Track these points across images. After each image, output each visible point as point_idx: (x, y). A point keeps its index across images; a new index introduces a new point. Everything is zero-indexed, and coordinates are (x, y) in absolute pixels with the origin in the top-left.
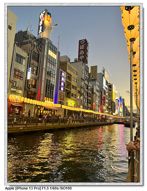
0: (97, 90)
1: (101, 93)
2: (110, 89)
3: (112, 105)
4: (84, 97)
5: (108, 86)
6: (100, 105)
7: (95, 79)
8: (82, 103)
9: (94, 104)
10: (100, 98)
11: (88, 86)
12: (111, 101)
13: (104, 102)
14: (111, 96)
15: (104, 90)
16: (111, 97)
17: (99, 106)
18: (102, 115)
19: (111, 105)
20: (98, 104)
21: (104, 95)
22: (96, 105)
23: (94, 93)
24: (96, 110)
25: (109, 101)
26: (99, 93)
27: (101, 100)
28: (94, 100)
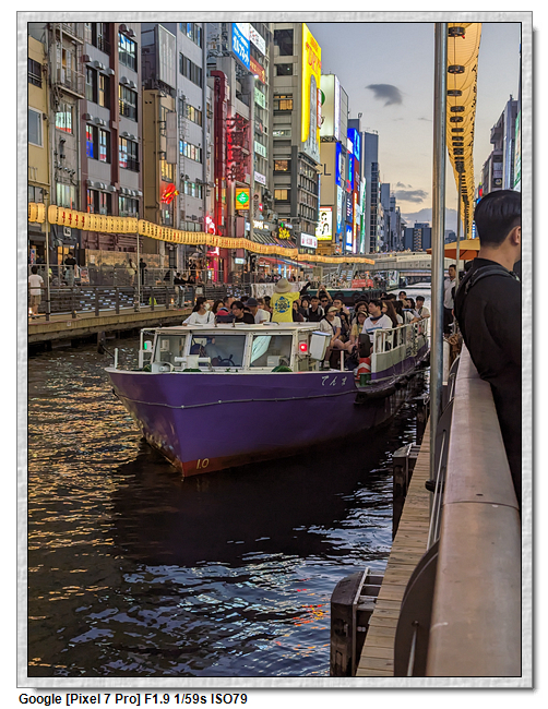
0: (185, 66)
1: (219, 90)
2: (286, 60)
3: (294, 180)
4: (86, 117)
5: (267, 37)
6: (210, 178)
9: (165, 169)
10: (209, 123)
12: (288, 150)
13: (242, 159)
14: (288, 112)
15: (240, 66)
16: (286, 119)
17: (201, 184)
18: (228, 254)
19: (287, 180)
20: (194, 172)
21: (238, 107)
22: (184, 178)
23: (163, 85)
24: (182, 218)
25: (279, 150)
26: (201, 85)
27: (218, 144)
28: (163, 139)
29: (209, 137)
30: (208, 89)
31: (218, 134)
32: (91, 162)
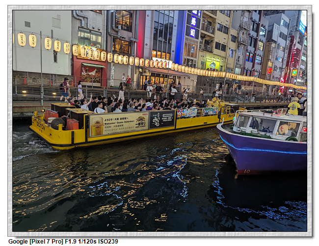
0: (282, 35)
1: (292, 41)
4: (247, 50)
6: (284, 67)
8: (241, 62)
9: (270, 64)
10: (287, 51)
11: (258, 25)
13: (297, 62)
15: (301, 34)
17: (281, 68)
18: (287, 88)
20: (279, 65)
21: (298, 46)
22: (275, 67)
23: (273, 41)
24: (273, 78)
26: (286, 40)
27: (289, 57)
28: (271, 56)
29: (286, 55)
30: (288, 41)
31: (289, 54)
32: (247, 62)
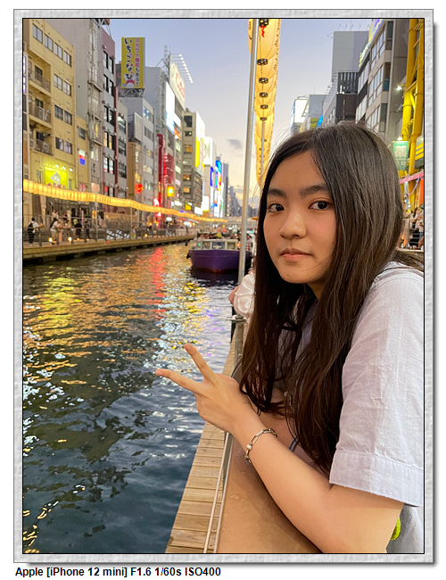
0: (147, 132)
1: (161, 142)
2: (189, 129)
3: (192, 184)
4: (104, 154)
5: (181, 118)
6: (156, 182)
7: (137, 90)
8: (98, 174)
9: (137, 176)
10: (157, 157)
11: (114, 114)
12: (190, 170)
13: (170, 174)
14: (190, 153)
15: (169, 132)
16: (189, 156)
17: (153, 185)
18: (164, 216)
19: (189, 183)
20: (150, 179)
21: (168, 150)
22: (145, 181)
23: (136, 140)
24: (145, 199)
25: (186, 170)
26: (153, 140)
27: (160, 167)
28: (137, 164)
29: (157, 164)
30: (156, 142)
31: (160, 162)
32: (106, 174)
